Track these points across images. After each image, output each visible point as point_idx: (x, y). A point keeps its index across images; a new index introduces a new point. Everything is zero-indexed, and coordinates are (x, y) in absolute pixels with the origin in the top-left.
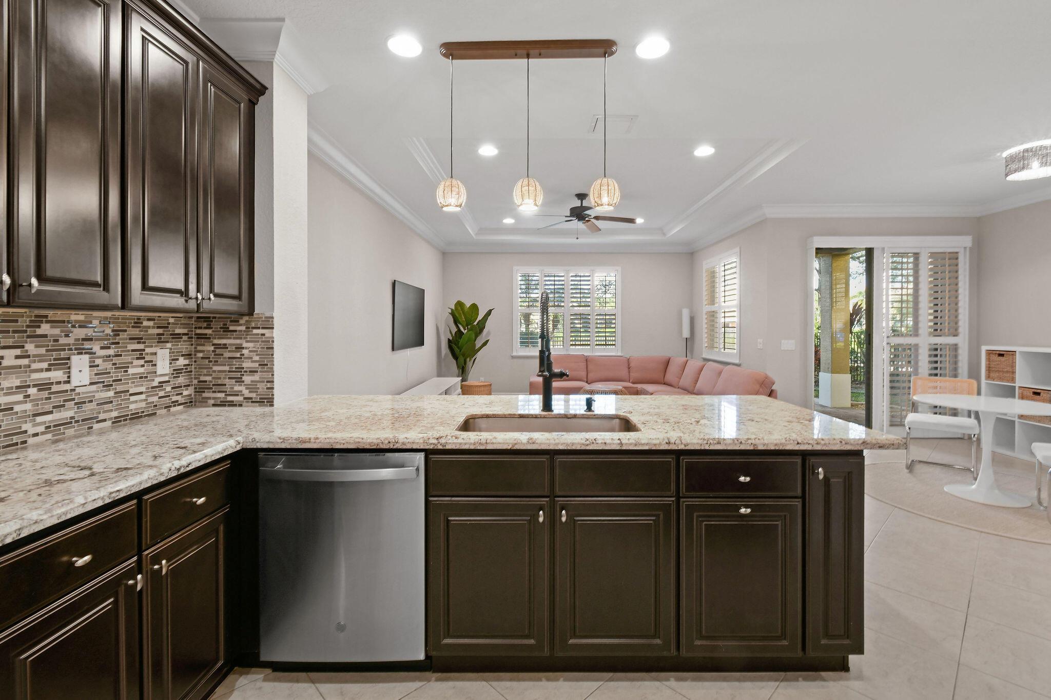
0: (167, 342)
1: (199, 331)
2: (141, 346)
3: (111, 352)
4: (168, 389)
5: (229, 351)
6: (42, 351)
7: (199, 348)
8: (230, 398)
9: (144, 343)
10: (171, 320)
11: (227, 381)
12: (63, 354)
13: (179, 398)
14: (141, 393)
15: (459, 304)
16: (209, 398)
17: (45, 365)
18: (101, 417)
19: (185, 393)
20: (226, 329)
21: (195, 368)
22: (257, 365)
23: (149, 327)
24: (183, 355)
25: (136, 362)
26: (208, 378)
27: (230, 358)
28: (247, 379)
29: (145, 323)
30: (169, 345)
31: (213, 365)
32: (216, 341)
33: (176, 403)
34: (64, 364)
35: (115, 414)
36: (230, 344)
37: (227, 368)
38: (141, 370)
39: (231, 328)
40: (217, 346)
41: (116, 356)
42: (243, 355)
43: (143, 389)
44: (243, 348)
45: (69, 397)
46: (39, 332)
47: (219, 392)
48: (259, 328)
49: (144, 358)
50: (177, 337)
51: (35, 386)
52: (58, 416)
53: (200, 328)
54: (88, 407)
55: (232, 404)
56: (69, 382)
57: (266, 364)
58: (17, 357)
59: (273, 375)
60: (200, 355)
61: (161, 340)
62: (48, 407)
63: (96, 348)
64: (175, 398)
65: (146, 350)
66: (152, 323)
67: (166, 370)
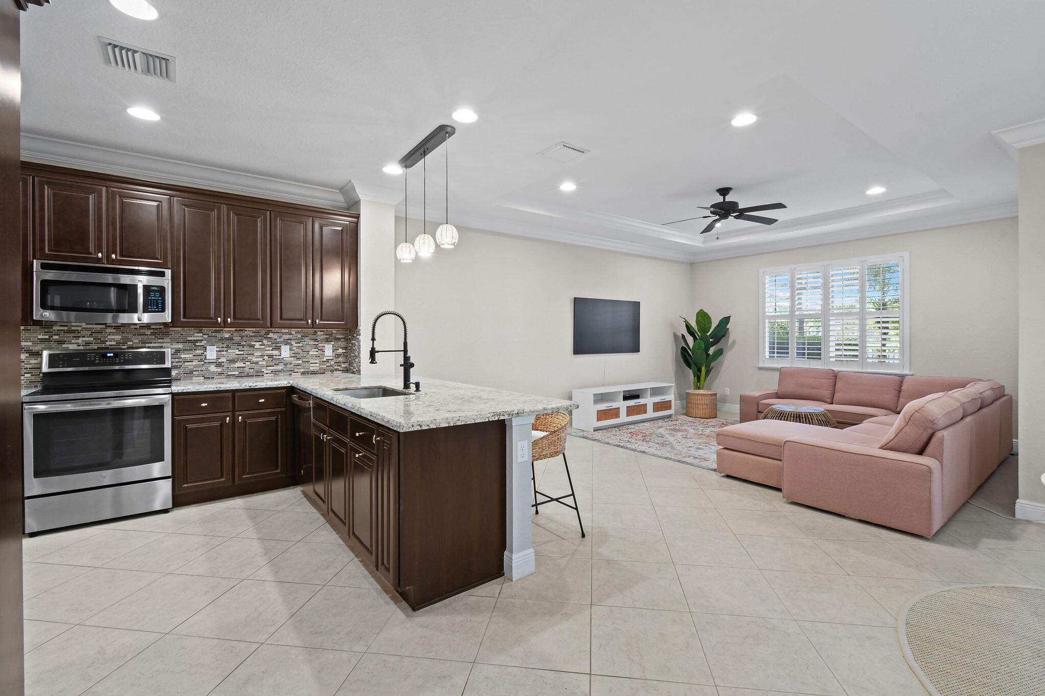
0: (332, 341)
2: (316, 343)
3: (301, 345)
4: (333, 363)
6: (270, 343)
8: (354, 370)
9: (318, 341)
10: (334, 332)
11: (352, 361)
12: (278, 345)
13: (340, 368)
14: (317, 363)
16: (351, 369)
17: (271, 348)
18: (296, 370)
19: (343, 366)
22: (358, 354)
24: (341, 348)
25: (313, 350)
27: (353, 350)
29: (318, 334)
30: (333, 343)
33: (337, 370)
34: (279, 348)
35: (303, 370)
36: (354, 343)
37: (352, 354)
38: (317, 353)
39: (353, 335)
40: (351, 344)
41: (302, 346)
42: (355, 348)
43: (318, 362)
44: (356, 345)
45: (280, 361)
46: (268, 336)
47: (351, 366)
49: (318, 348)
50: (339, 339)
51: (267, 356)
52: (275, 368)
54: (289, 366)
56: (280, 355)
58: (260, 345)
59: (360, 359)
61: (327, 341)
62: (272, 364)
63: (293, 343)
64: (336, 367)
65: (319, 345)
66: (322, 333)
67: (331, 354)
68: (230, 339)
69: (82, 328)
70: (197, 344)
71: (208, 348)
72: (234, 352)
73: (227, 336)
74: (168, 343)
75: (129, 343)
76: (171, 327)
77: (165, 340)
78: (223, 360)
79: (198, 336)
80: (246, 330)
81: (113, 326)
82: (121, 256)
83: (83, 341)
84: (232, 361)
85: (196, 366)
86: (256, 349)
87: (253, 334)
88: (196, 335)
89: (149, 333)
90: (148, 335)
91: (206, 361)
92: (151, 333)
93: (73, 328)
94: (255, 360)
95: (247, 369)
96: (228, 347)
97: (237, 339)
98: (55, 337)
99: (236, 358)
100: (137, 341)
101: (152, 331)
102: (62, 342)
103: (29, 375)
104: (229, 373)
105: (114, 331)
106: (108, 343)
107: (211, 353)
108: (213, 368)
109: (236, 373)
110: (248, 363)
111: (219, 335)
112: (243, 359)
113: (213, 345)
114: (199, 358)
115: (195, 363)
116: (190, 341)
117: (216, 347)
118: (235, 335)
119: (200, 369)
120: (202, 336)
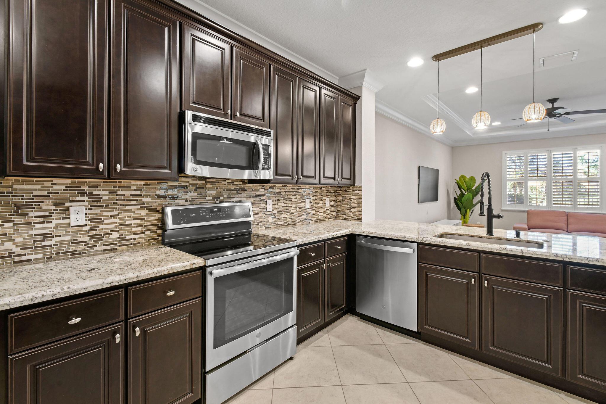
0: (329, 195)
1: (338, 192)
2: (322, 197)
3: (314, 198)
4: (329, 212)
5: (347, 199)
6: (300, 197)
7: (338, 198)
8: (347, 217)
9: (323, 195)
10: (330, 188)
11: (346, 211)
12: (304, 198)
14: (322, 213)
15: (463, 177)
16: (341, 217)
17: (300, 201)
18: (312, 219)
19: (334, 214)
20: (346, 191)
21: (336, 205)
22: (356, 205)
23: (324, 190)
24: (333, 200)
26: (340, 209)
27: (347, 202)
28: (353, 210)
29: (323, 189)
30: (329, 196)
31: (342, 204)
32: (343, 196)
33: (331, 218)
34: (304, 201)
35: (315, 219)
36: (348, 197)
37: (346, 206)
38: (322, 205)
39: (348, 191)
40: (343, 197)
41: (315, 199)
42: (351, 201)
43: (322, 211)
44: (351, 198)
45: (305, 212)
46: (299, 191)
47: (344, 215)
48: (357, 191)
49: (322, 201)
50: (331, 193)
51: (298, 207)
52: (303, 217)
53: (338, 190)
54: (309, 215)
55: (348, 220)
56: (305, 207)
57: (359, 205)
58: (295, 199)
59: (361, 209)
60: (338, 200)
61: (327, 195)
62: (301, 214)
63: (311, 197)
64: (331, 216)
67: (328, 205)
68: (279, 193)
69: (189, 184)
70: (262, 198)
71: (268, 201)
72: (281, 205)
73: (278, 191)
74: (244, 197)
75: (221, 198)
76: (246, 183)
78: (276, 212)
80: (288, 187)
81: (210, 182)
83: (190, 196)
85: (261, 218)
86: (293, 202)
87: (291, 190)
88: (261, 190)
89: (233, 189)
90: (232, 190)
91: (267, 213)
92: (235, 188)
93: (183, 184)
94: (292, 211)
95: (288, 219)
96: (278, 201)
97: (283, 193)
99: (282, 210)
100: (225, 196)
101: (235, 186)
103: (147, 233)
104: (279, 223)
105: (211, 186)
106: (207, 198)
107: (270, 206)
108: (270, 220)
109: (282, 223)
110: (289, 214)
111: (274, 191)
112: (286, 211)
113: (270, 199)
114: (263, 210)
115: (260, 215)
116: (257, 196)
117: (272, 200)
118: (282, 190)
119: (262, 220)
120: (264, 192)
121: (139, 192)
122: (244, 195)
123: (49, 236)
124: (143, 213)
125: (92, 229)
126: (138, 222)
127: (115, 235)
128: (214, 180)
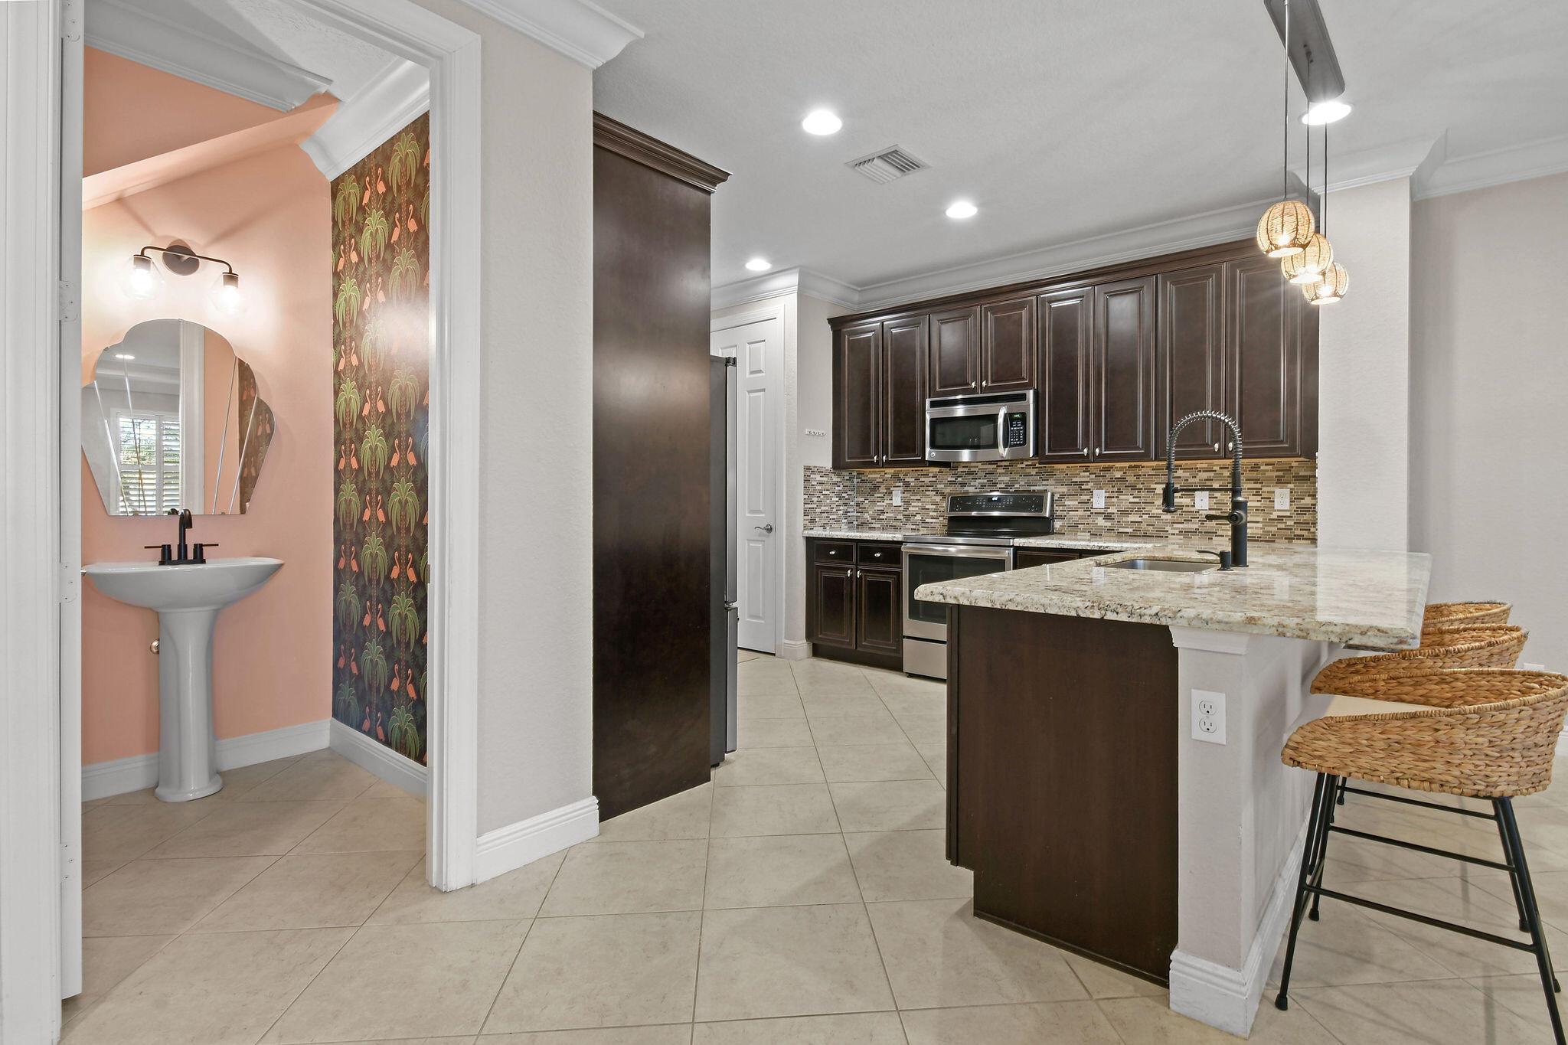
0: (1290, 483)
2: (1259, 486)
4: (1290, 523)
9: (1262, 483)
10: (1294, 464)
13: (1305, 533)
14: (1258, 522)
18: (1219, 533)
23: (1267, 470)
25: (1251, 498)
29: (1262, 468)
30: (1291, 486)
33: (1299, 537)
38: (1259, 504)
43: (1261, 520)
45: (1194, 515)
46: (1175, 475)
49: (1261, 495)
50: (1304, 478)
52: (1185, 526)
54: (1208, 524)
56: (1194, 506)
61: (1280, 482)
62: (1180, 520)
63: (1216, 485)
64: (1297, 532)
65: (1264, 489)
66: (1270, 467)
67: (1287, 507)
68: (1122, 479)
70: (1083, 487)
71: (1095, 492)
72: (1128, 499)
73: (1118, 475)
74: (1053, 485)
77: (1049, 482)
78: (1113, 510)
79: (1084, 476)
80: (1143, 467)
82: (993, 382)
83: (979, 483)
84: (1125, 512)
85: (1081, 517)
86: (1157, 494)
87: (1154, 472)
88: (1082, 474)
89: (1034, 473)
91: (1092, 511)
93: (972, 469)
94: (1155, 511)
95: (1144, 526)
96: (1119, 491)
97: (1131, 479)
98: (960, 479)
99: (1129, 508)
100: (1023, 483)
101: (1037, 470)
102: (963, 485)
103: (941, 518)
104: (1121, 530)
105: (1004, 471)
106: (999, 486)
107: (1099, 500)
108: (1101, 521)
109: (1130, 530)
110: (1146, 516)
111: (1108, 475)
112: (1139, 510)
113: (1101, 488)
114: (1085, 506)
115: (1081, 513)
116: (1076, 483)
117: (1104, 491)
118: (1129, 473)
119: (1085, 521)
120: (1089, 477)
121: (934, 479)
122: (1051, 481)
123: (883, 512)
124: (938, 499)
125: (906, 510)
126: (934, 507)
127: (919, 517)
128: (1008, 464)
